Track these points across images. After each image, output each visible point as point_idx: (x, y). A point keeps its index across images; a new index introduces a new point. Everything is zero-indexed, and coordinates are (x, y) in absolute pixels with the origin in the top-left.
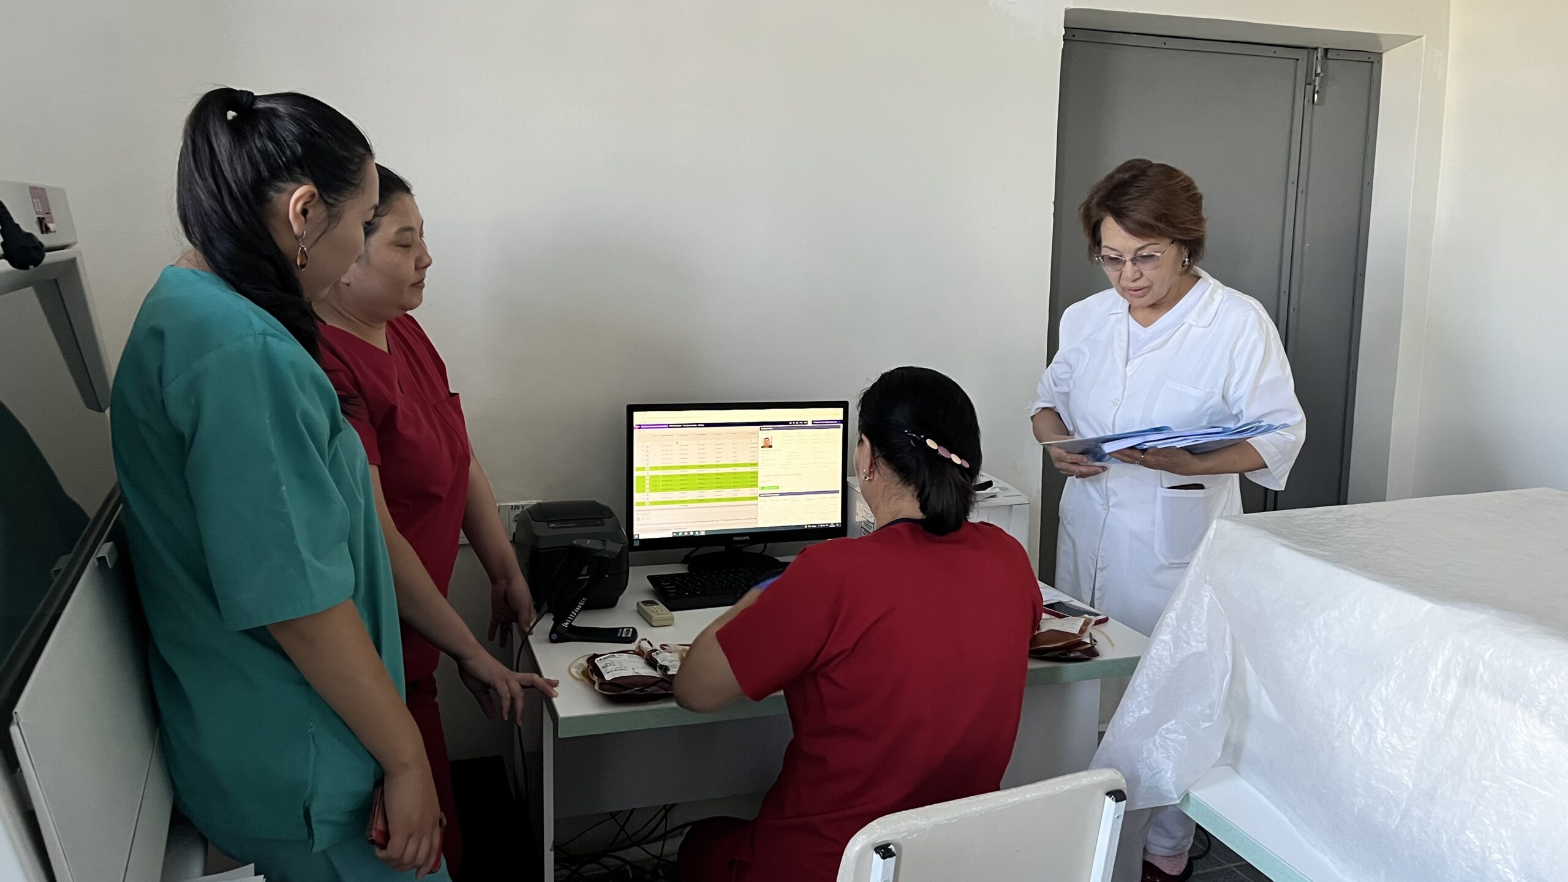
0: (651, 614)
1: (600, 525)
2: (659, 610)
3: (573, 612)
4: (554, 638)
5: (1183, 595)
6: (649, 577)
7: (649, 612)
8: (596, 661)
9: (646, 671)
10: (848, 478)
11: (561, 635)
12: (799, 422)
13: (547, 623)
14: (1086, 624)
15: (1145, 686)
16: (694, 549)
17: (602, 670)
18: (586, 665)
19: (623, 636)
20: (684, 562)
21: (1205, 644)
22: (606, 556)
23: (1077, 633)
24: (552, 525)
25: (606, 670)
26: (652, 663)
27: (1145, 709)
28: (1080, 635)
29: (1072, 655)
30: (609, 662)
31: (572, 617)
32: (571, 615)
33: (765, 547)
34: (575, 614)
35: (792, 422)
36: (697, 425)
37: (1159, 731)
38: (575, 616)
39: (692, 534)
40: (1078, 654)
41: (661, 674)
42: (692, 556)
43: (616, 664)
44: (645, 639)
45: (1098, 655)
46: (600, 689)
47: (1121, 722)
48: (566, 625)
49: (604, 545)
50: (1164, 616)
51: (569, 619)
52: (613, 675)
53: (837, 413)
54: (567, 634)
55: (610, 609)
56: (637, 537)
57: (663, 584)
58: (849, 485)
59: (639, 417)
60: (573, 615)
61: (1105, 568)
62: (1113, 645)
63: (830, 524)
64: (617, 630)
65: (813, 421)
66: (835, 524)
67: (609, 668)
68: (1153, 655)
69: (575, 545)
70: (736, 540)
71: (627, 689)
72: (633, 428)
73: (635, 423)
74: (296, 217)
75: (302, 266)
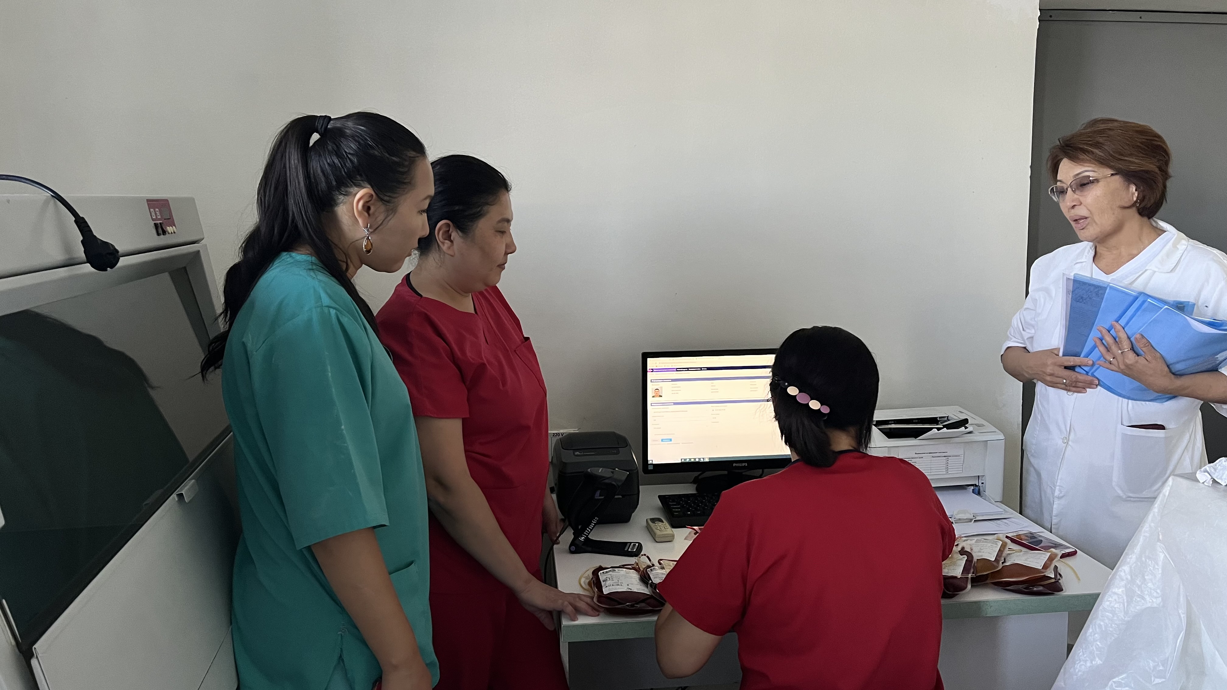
0: (656, 530)
1: (614, 454)
2: (664, 528)
4: (572, 550)
6: (659, 497)
7: (654, 529)
8: (599, 574)
9: (640, 588)
11: (577, 548)
13: (568, 536)
14: (1051, 559)
16: (700, 473)
17: (603, 583)
18: (591, 576)
19: (629, 550)
20: (694, 481)
21: (1160, 599)
22: (614, 483)
23: (1041, 568)
24: (577, 453)
25: (605, 585)
26: (645, 579)
27: (1097, 659)
28: (1043, 570)
29: (1035, 589)
30: (609, 576)
31: (586, 533)
32: (586, 531)
34: (589, 530)
36: (701, 369)
37: (1110, 683)
38: (590, 532)
39: (697, 460)
40: (1041, 588)
41: (651, 592)
42: (700, 477)
43: (614, 579)
45: (1062, 590)
46: (598, 601)
47: (1072, 670)
48: (582, 539)
49: (611, 472)
51: (585, 535)
52: (609, 590)
54: (583, 547)
55: (623, 524)
56: (651, 462)
57: (670, 503)
59: (652, 363)
60: (588, 531)
61: (1062, 497)
62: (1079, 580)
64: (625, 544)
67: (608, 583)
68: (1106, 607)
69: (589, 473)
70: (735, 466)
71: (620, 604)
72: (647, 372)
73: (648, 368)
74: (360, 213)
75: (368, 251)
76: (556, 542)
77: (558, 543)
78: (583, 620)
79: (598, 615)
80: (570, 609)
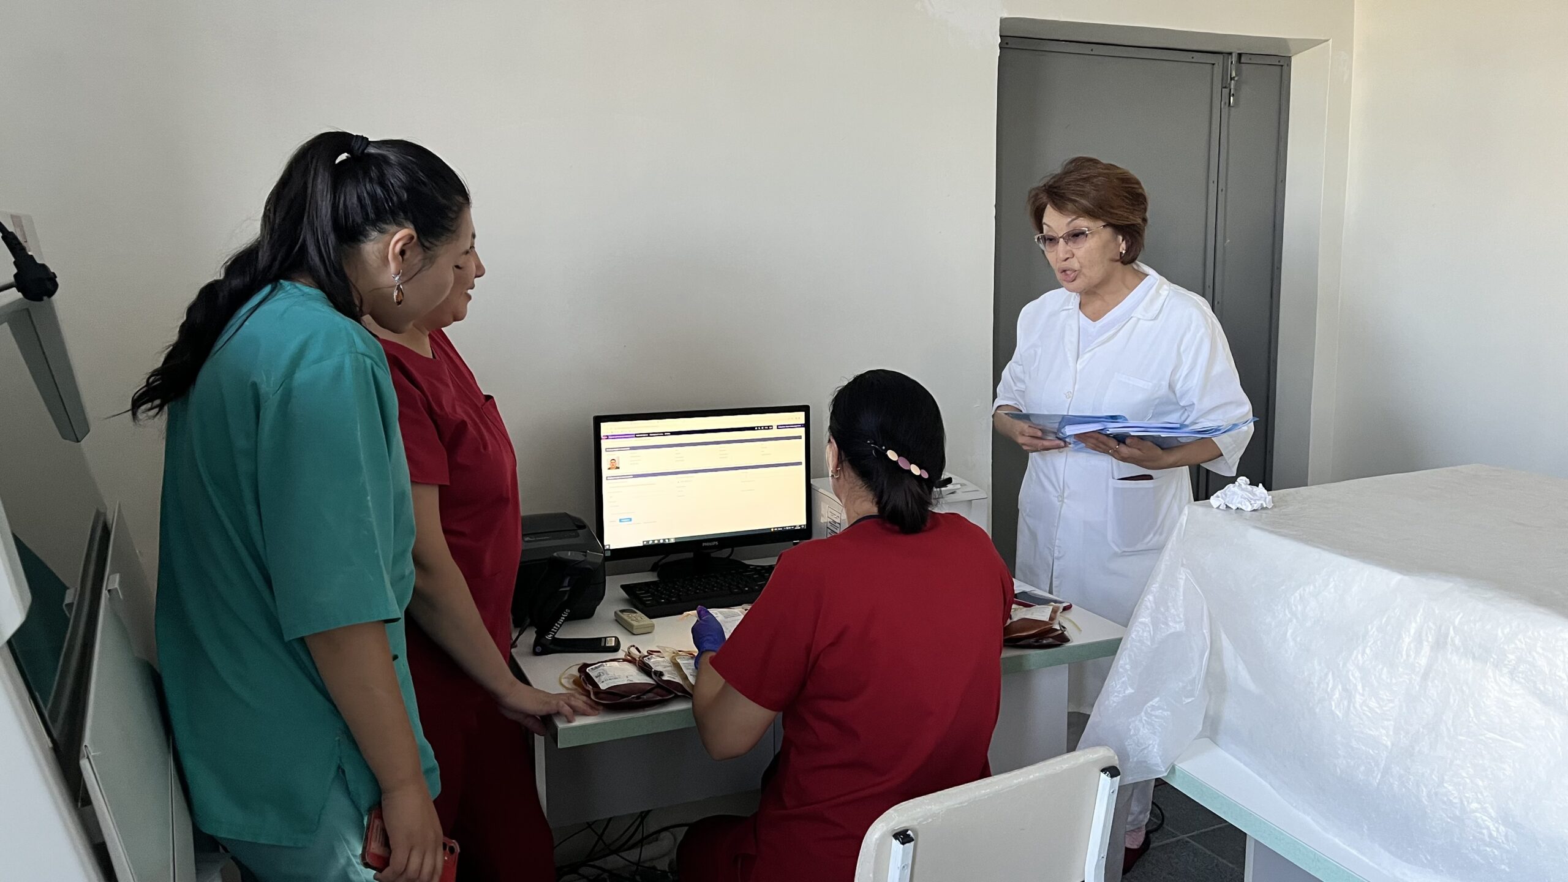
0: (632, 622)
1: (575, 537)
2: (639, 619)
3: (556, 625)
4: (537, 650)
5: (1159, 579)
6: (623, 587)
7: (628, 620)
8: (587, 670)
9: (640, 678)
10: (812, 480)
11: (544, 648)
12: (764, 427)
13: (529, 637)
14: (1054, 611)
15: (1128, 667)
16: (662, 556)
17: (596, 680)
18: (577, 674)
19: (607, 645)
20: (653, 570)
21: (1183, 624)
22: (588, 566)
23: (1048, 620)
25: (600, 680)
26: (645, 669)
27: (1129, 688)
28: (1051, 622)
29: (1044, 642)
30: (601, 671)
31: (555, 629)
32: (555, 627)
33: (733, 551)
34: (559, 626)
35: (758, 427)
36: (664, 434)
37: (1145, 709)
38: (559, 628)
39: (662, 541)
40: (1050, 640)
41: (656, 681)
42: (660, 564)
43: (608, 672)
44: (634, 646)
45: (1069, 640)
46: (596, 699)
47: (1107, 702)
48: (549, 637)
49: (586, 556)
50: (1143, 599)
51: (553, 632)
52: (607, 685)
53: (800, 417)
54: (551, 646)
55: (585, 620)
56: (607, 547)
57: (637, 592)
58: (813, 487)
59: (606, 428)
60: (557, 627)
61: (1061, 557)
62: (1081, 631)
63: (795, 526)
64: (600, 639)
65: (778, 426)
66: (800, 526)
67: (603, 678)
68: (1133, 636)
69: (555, 557)
70: (705, 546)
71: (623, 697)
72: (600, 439)
73: (602, 434)
74: (395, 256)
75: (399, 303)
76: (513, 645)
77: (516, 647)
78: (579, 721)
80: (566, 709)
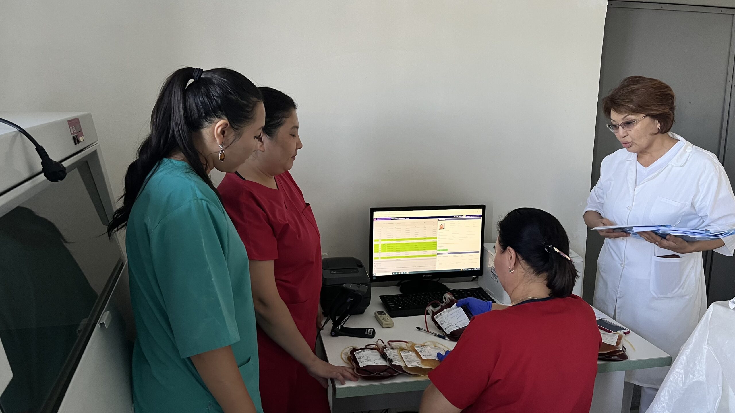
1: (356, 273)
2: (386, 318)
4: (332, 334)
5: (691, 346)
6: (381, 297)
7: (381, 319)
8: (355, 353)
9: (381, 362)
10: (484, 244)
11: (335, 333)
12: (459, 216)
13: (330, 324)
14: (620, 338)
15: (667, 398)
17: (358, 360)
18: (350, 354)
19: (368, 334)
21: (704, 376)
22: (360, 294)
23: (615, 345)
24: (332, 272)
25: (360, 361)
26: (384, 356)
29: (613, 358)
30: (361, 355)
32: (342, 323)
33: (439, 279)
34: (344, 322)
35: (455, 216)
36: (406, 218)
38: (344, 324)
39: (402, 273)
40: (616, 357)
41: (389, 364)
42: (402, 284)
43: (365, 357)
44: (380, 339)
45: (628, 358)
46: (357, 372)
48: (339, 327)
49: (359, 287)
52: (363, 364)
53: (479, 211)
54: (340, 332)
55: (361, 315)
56: (374, 275)
57: (388, 301)
59: (376, 214)
63: (474, 269)
64: (365, 329)
65: (466, 216)
66: (477, 269)
67: (362, 360)
69: (343, 286)
70: (425, 277)
71: (371, 373)
72: (373, 220)
73: (374, 217)
74: (218, 135)
75: (222, 160)
76: (322, 329)
77: (323, 330)
79: (357, 381)
80: (341, 377)
